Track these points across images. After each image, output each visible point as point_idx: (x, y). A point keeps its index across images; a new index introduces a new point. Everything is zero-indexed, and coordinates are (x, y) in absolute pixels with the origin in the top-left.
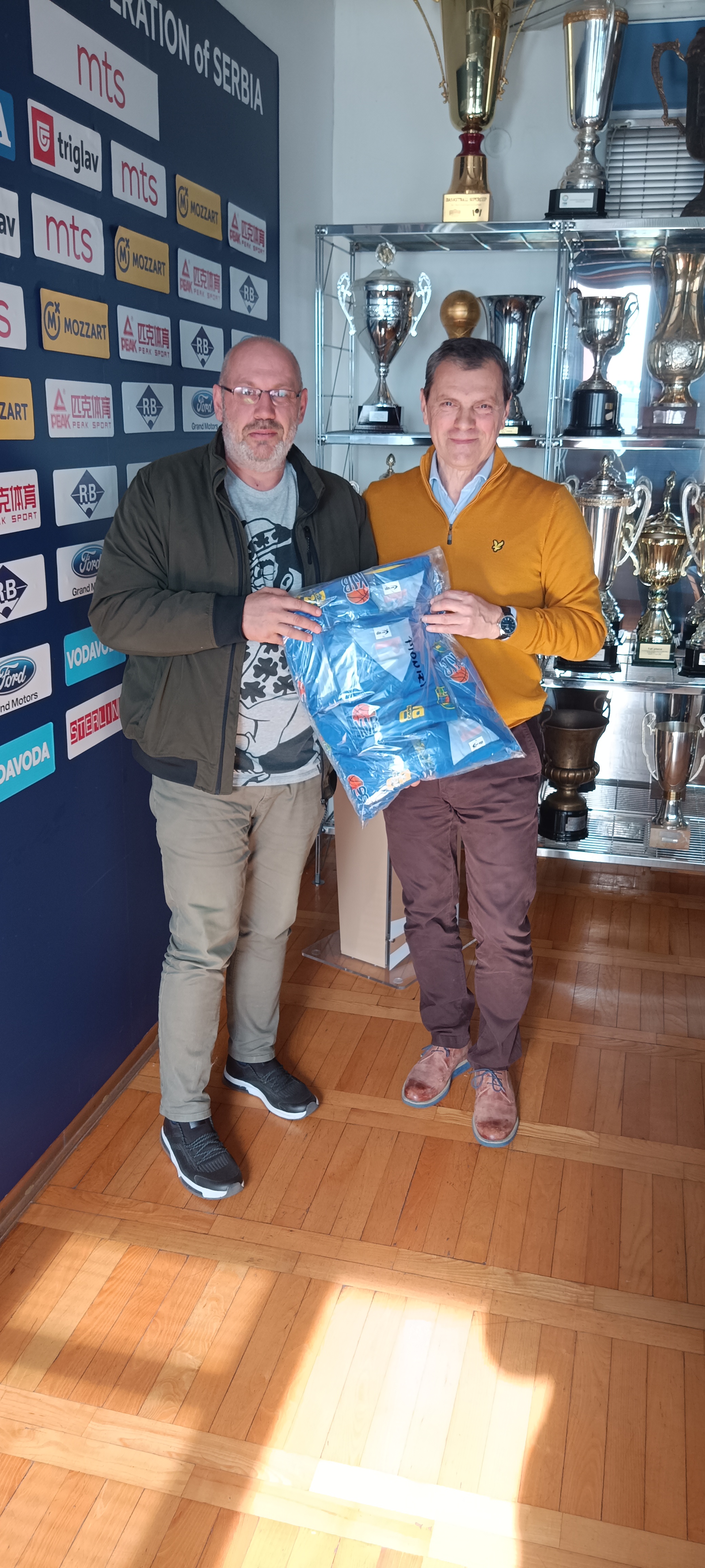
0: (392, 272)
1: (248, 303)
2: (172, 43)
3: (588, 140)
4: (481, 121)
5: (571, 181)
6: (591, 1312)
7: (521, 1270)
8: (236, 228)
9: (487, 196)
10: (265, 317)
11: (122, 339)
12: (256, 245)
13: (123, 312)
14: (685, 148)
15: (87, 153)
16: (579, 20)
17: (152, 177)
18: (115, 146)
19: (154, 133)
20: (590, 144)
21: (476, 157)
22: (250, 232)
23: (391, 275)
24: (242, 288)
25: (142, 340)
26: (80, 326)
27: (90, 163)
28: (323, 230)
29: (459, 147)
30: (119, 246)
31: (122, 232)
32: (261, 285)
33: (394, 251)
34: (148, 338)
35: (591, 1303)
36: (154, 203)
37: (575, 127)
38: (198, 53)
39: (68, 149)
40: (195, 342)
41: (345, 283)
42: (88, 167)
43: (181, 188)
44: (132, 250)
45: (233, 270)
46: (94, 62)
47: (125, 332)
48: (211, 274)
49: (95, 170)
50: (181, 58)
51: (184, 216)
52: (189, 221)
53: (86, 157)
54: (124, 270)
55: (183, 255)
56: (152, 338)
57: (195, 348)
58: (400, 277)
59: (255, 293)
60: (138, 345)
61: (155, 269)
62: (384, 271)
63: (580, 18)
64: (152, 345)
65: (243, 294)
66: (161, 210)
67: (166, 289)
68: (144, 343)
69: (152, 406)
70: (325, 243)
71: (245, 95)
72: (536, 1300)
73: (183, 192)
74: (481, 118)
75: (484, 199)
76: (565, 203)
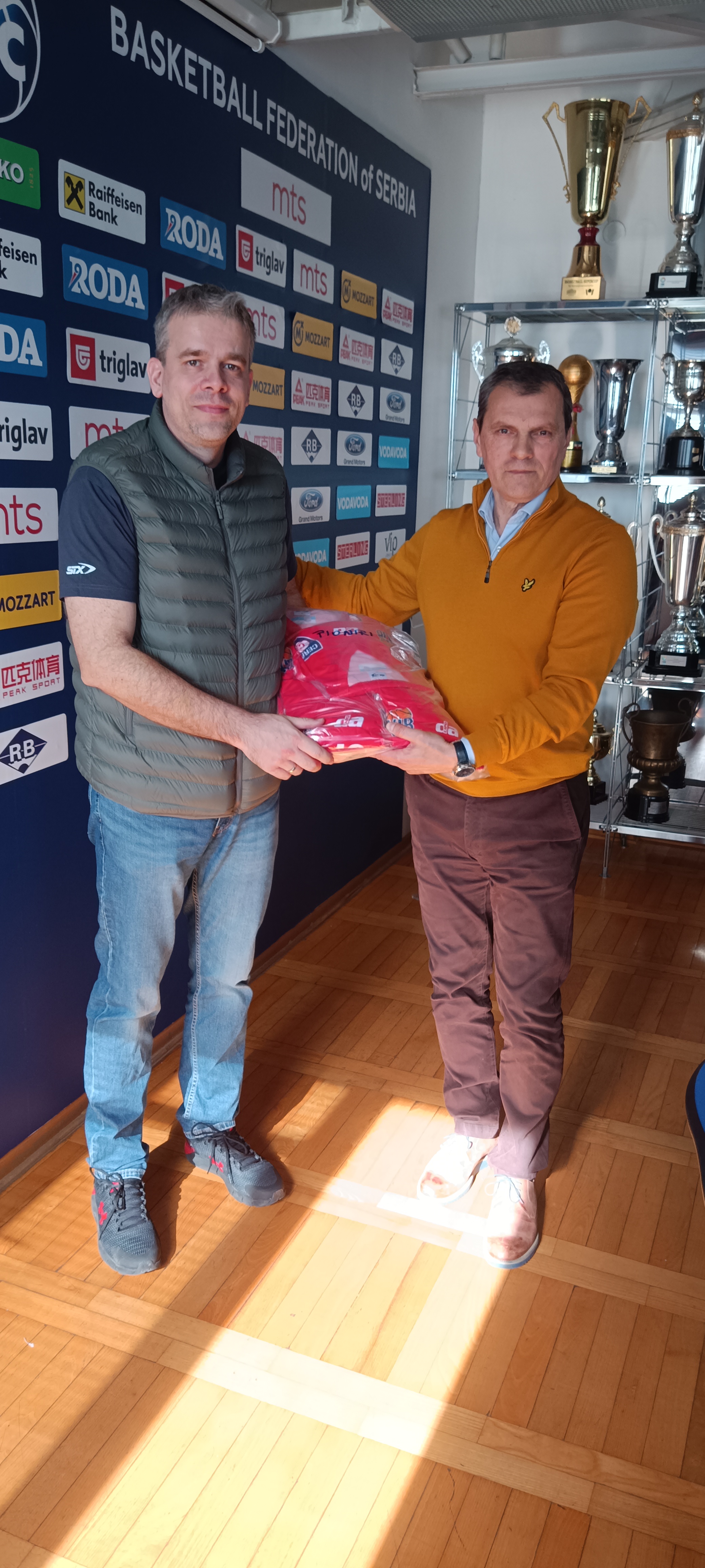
0: (517, 340)
1: (395, 367)
2: (344, 170)
3: (685, 232)
4: (597, 217)
5: (669, 266)
8: (389, 308)
9: (599, 278)
10: (409, 377)
11: (294, 395)
12: (405, 321)
13: (296, 375)
15: (276, 260)
16: (678, 137)
17: (323, 274)
18: (296, 253)
19: (326, 240)
20: (686, 236)
21: (591, 247)
22: (400, 311)
23: (516, 343)
24: (391, 355)
25: (309, 396)
26: (264, 386)
27: (278, 267)
28: (461, 308)
29: (577, 238)
30: (296, 326)
31: (298, 316)
32: (407, 352)
33: (520, 324)
34: (314, 394)
36: (324, 294)
37: (674, 222)
38: (364, 176)
39: (263, 258)
40: (350, 397)
41: (478, 349)
42: (277, 270)
43: (346, 280)
44: (306, 329)
45: (384, 341)
46: (284, 194)
47: (297, 390)
48: (366, 345)
49: (281, 272)
50: (350, 181)
51: (346, 302)
52: (351, 306)
53: (275, 263)
54: (299, 345)
55: (344, 331)
56: (316, 394)
57: (350, 402)
58: (524, 344)
59: (402, 359)
60: (305, 400)
61: (322, 343)
62: (511, 340)
63: (679, 135)
64: (316, 399)
65: (391, 360)
66: (329, 299)
67: (329, 357)
68: (310, 398)
69: (313, 445)
70: (463, 318)
71: (401, 203)
73: (347, 284)
74: (596, 215)
75: (597, 281)
76: (663, 284)
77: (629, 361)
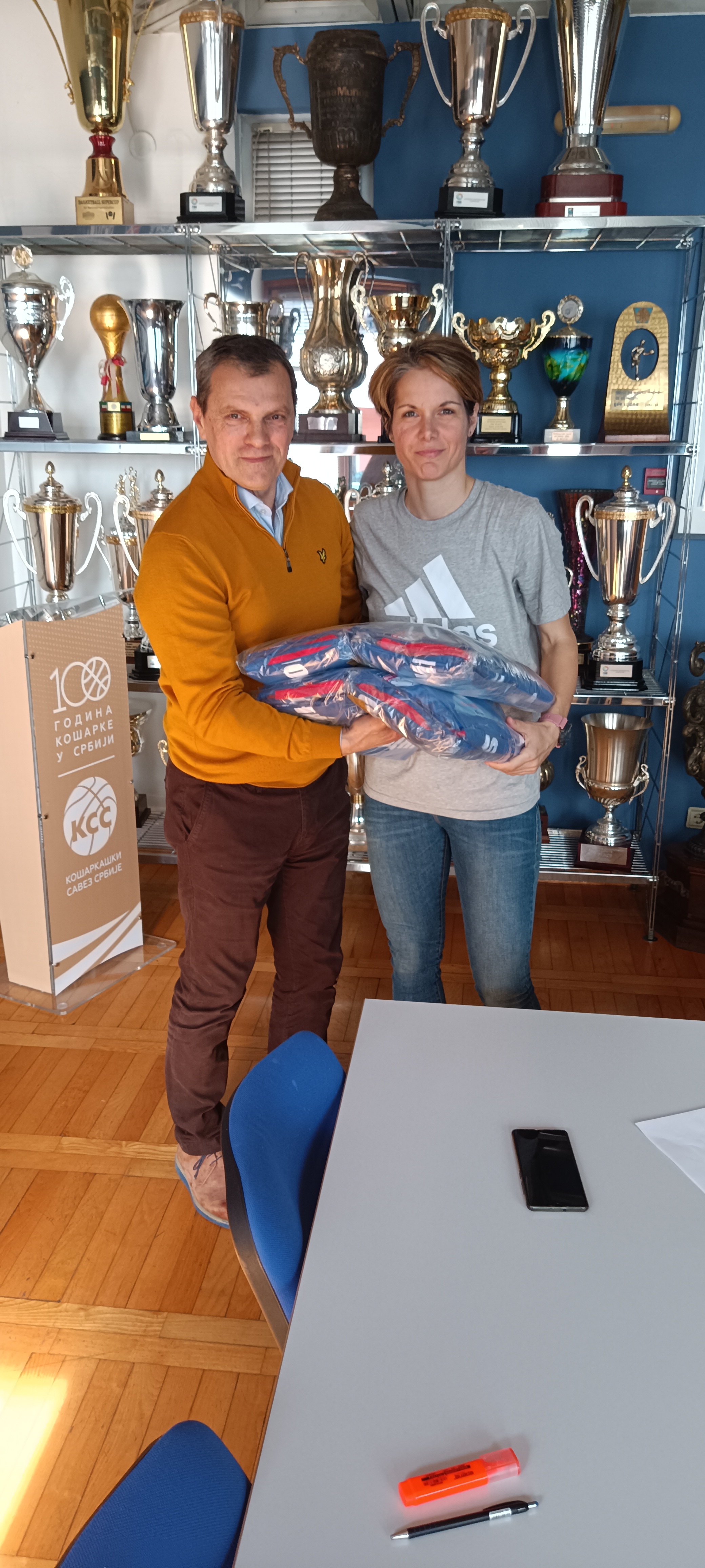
0: (31, 276)
3: (214, 143)
4: (110, 124)
5: (200, 184)
6: (157, 1340)
7: (97, 1303)
9: (119, 199)
14: (313, 153)
16: (191, 22)
21: (107, 160)
23: (29, 278)
29: (89, 149)
33: (31, 254)
35: (158, 1331)
37: (201, 130)
58: (40, 280)
62: (23, 274)
63: (192, 20)
72: (102, 1334)
74: (109, 119)
75: (118, 202)
76: (195, 207)
77: (168, 302)
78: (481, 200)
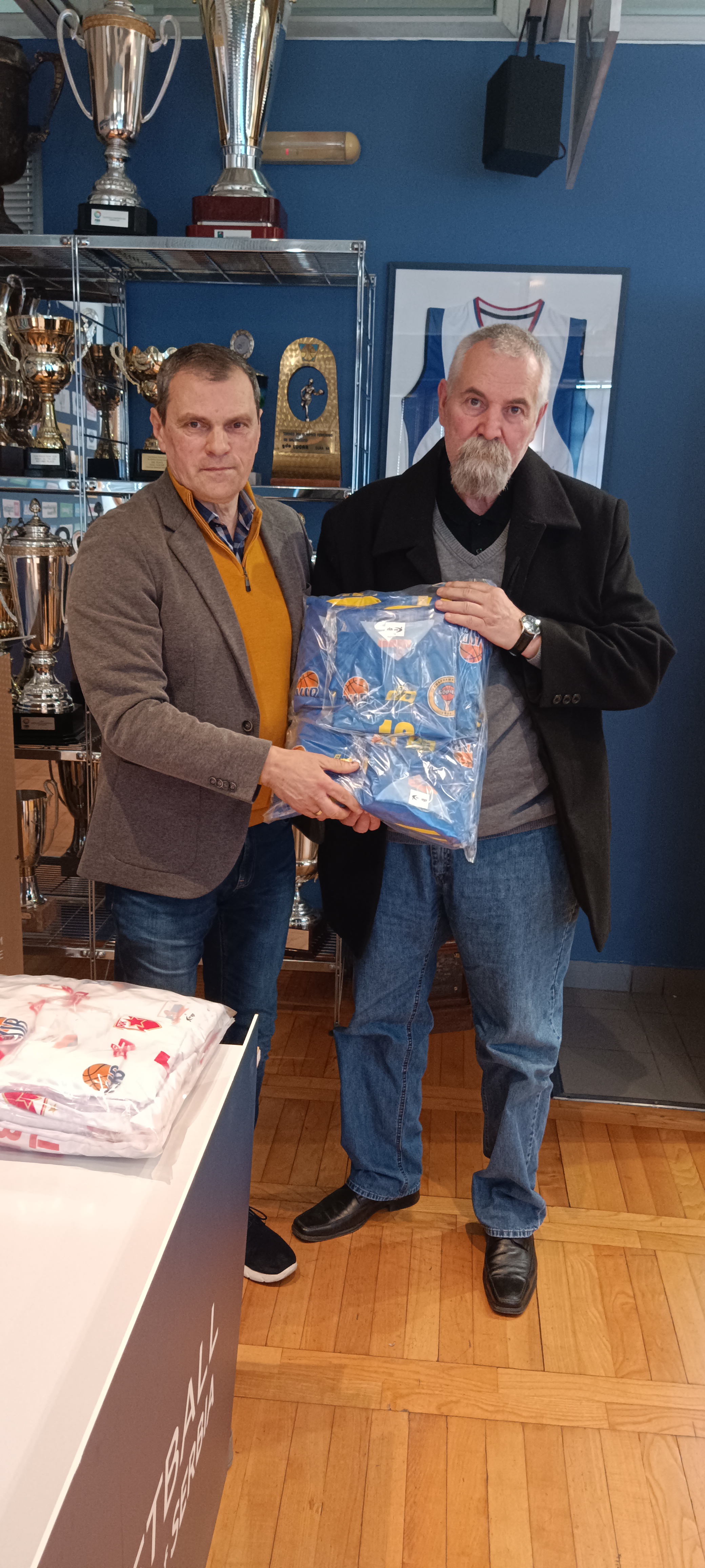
78: (122, 220)
